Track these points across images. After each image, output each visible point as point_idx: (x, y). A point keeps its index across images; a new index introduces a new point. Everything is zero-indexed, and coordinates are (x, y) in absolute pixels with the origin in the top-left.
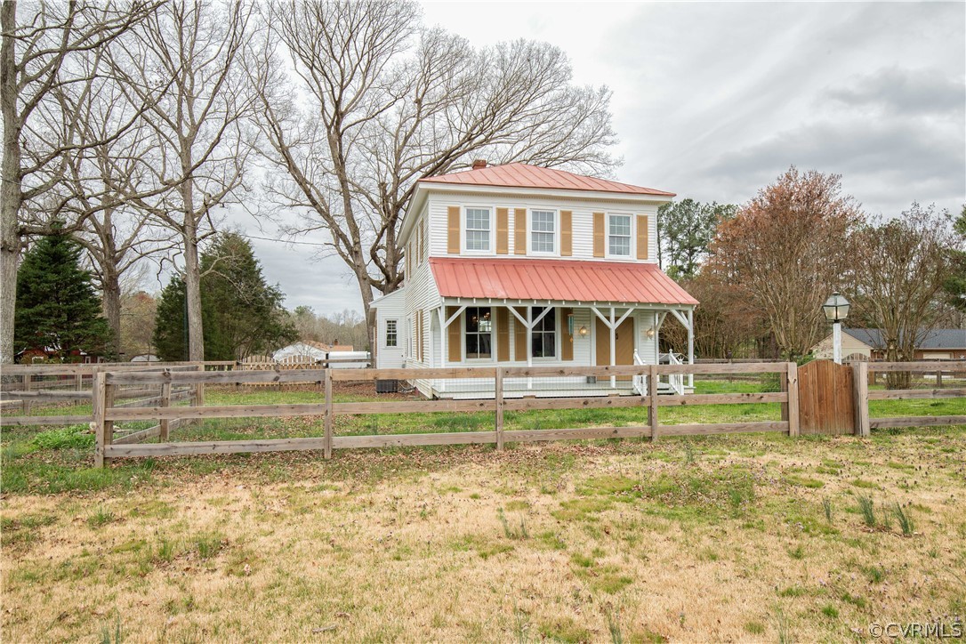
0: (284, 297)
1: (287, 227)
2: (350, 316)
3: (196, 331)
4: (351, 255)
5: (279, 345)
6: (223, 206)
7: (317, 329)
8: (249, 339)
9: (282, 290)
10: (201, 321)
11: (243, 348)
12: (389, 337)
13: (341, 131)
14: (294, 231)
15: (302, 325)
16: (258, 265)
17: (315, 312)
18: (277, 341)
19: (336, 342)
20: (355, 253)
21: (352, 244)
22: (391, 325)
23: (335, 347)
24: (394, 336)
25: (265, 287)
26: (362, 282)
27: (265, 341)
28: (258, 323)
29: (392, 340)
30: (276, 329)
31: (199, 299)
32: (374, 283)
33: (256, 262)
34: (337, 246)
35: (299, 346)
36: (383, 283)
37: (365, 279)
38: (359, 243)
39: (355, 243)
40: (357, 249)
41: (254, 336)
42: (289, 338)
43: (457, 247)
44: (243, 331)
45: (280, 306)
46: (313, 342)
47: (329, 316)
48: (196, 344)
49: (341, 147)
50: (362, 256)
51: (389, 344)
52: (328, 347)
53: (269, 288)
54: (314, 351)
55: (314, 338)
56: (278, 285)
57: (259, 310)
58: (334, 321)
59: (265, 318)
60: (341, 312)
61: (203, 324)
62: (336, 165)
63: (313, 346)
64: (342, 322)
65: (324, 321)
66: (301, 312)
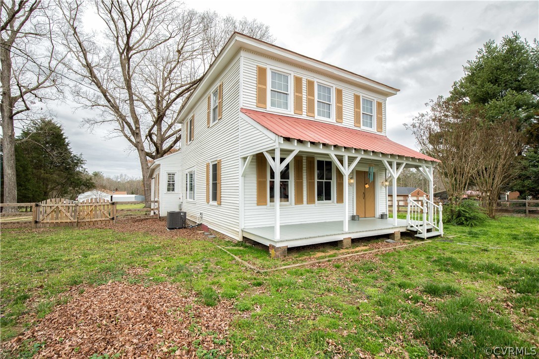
0: (85, 162)
1: (88, 119)
2: (124, 177)
3: (10, 180)
4: (134, 135)
5: (81, 191)
6: (41, 101)
7: (105, 183)
8: (60, 186)
9: (84, 158)
10: (15, 173)
11: (55, 193)
12: (169, 185)
13: (130, 56)
14: (93, 122)
15: (96, 181)
16: (67, 141)
17: (104, 175)
18: (79, 188)
19: (117, 190)
20: (136, 134)
21: (134, 129)
22: (171, 176)
23: (116, 192)
24: (173, 185)
25: (72, 155)
26: (140, 152)
27: (71, 188)
28: (67, 177)
29: (171, 187)
30: (79, 181)
31: (14, 157)
32: (147, 154)
33: (65, 138)
34: (123, 131)
35: (95, 192)
36: (154, 154)
37: (142, 150)
38: (139, 128)
39: (137, 128)
40: (138, 132)
41: (63, 185)
42: (88, 186)
43: (265, 102)
44: (55, 181)
45: (82, 167)
46: (103, 190)
47: (112, 177)
48: (9, 189)
49: (129, 68)
50: (140, 136)
51: (169, 190)
52: (112, 192)
53: (75, 156)
54: (104, 194)
55: (103, 188)
56: (81, 155)
57: (66, 169)
58: (114, 180)
59: (71, 174)
60: (119, 175)
61: (17, 175)
62: (125, 79)
63: (103, 191)
64: (119, 180)
65: (108, 179)
66: (96, 174)
